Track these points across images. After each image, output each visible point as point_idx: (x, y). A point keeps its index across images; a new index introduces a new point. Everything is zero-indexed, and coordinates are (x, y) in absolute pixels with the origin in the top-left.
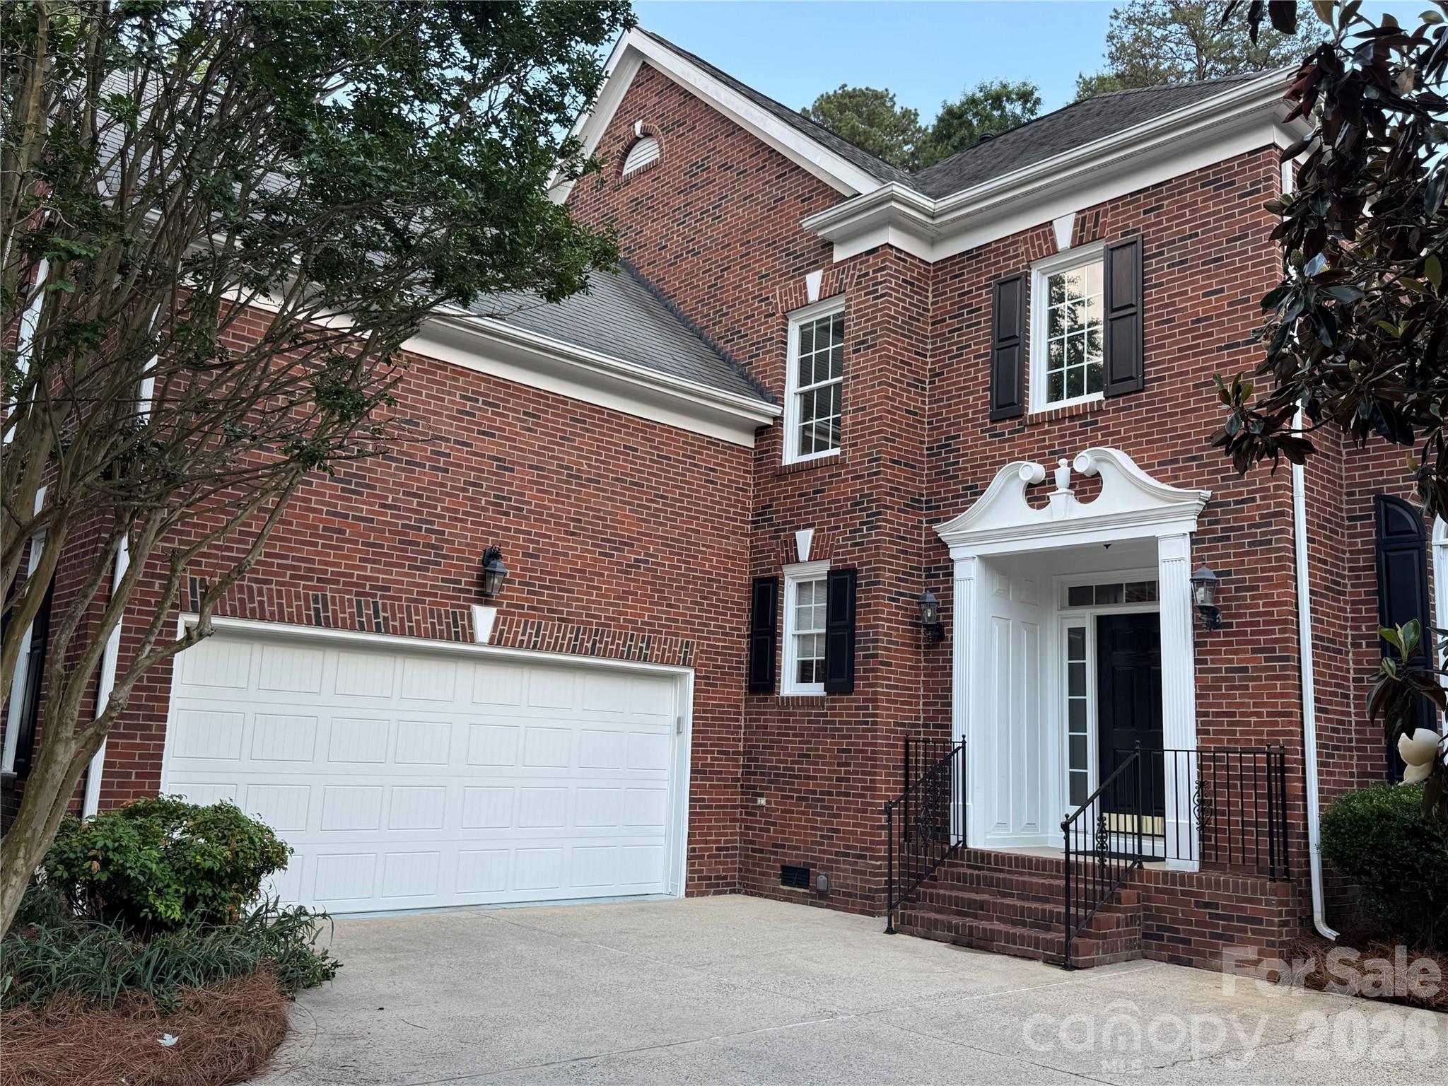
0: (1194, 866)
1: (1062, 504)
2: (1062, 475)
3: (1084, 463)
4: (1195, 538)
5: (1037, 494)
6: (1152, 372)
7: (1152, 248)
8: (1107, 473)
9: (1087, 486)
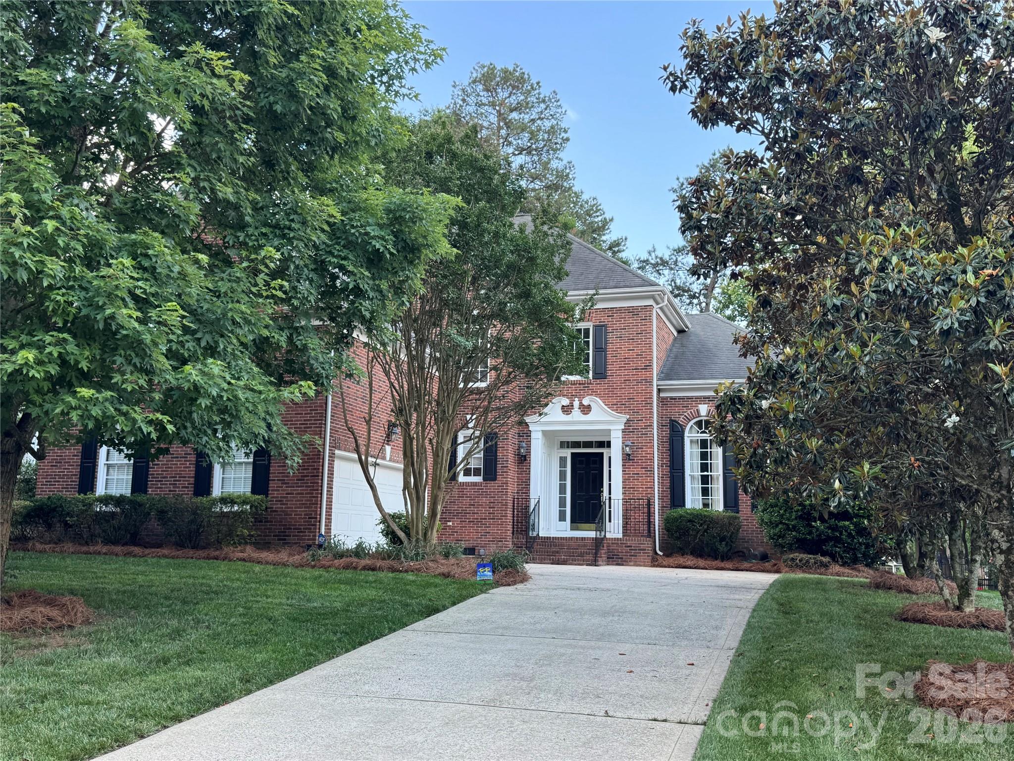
0: (620, 536)
1: (576, 414)
2: (576, 403)
3: (586, 402)
4: (624, 431)
5: (567, 410)
6: (609, 373)
7: (610, 329)
8: (593, 405)
9: (586, 409)
